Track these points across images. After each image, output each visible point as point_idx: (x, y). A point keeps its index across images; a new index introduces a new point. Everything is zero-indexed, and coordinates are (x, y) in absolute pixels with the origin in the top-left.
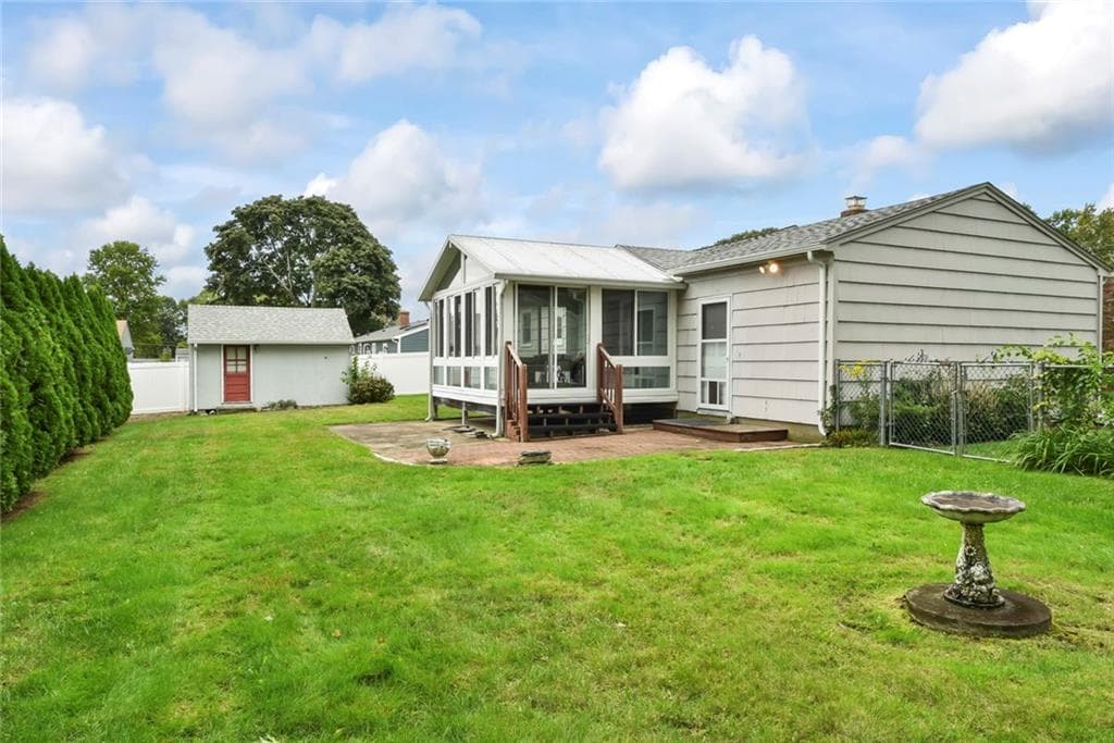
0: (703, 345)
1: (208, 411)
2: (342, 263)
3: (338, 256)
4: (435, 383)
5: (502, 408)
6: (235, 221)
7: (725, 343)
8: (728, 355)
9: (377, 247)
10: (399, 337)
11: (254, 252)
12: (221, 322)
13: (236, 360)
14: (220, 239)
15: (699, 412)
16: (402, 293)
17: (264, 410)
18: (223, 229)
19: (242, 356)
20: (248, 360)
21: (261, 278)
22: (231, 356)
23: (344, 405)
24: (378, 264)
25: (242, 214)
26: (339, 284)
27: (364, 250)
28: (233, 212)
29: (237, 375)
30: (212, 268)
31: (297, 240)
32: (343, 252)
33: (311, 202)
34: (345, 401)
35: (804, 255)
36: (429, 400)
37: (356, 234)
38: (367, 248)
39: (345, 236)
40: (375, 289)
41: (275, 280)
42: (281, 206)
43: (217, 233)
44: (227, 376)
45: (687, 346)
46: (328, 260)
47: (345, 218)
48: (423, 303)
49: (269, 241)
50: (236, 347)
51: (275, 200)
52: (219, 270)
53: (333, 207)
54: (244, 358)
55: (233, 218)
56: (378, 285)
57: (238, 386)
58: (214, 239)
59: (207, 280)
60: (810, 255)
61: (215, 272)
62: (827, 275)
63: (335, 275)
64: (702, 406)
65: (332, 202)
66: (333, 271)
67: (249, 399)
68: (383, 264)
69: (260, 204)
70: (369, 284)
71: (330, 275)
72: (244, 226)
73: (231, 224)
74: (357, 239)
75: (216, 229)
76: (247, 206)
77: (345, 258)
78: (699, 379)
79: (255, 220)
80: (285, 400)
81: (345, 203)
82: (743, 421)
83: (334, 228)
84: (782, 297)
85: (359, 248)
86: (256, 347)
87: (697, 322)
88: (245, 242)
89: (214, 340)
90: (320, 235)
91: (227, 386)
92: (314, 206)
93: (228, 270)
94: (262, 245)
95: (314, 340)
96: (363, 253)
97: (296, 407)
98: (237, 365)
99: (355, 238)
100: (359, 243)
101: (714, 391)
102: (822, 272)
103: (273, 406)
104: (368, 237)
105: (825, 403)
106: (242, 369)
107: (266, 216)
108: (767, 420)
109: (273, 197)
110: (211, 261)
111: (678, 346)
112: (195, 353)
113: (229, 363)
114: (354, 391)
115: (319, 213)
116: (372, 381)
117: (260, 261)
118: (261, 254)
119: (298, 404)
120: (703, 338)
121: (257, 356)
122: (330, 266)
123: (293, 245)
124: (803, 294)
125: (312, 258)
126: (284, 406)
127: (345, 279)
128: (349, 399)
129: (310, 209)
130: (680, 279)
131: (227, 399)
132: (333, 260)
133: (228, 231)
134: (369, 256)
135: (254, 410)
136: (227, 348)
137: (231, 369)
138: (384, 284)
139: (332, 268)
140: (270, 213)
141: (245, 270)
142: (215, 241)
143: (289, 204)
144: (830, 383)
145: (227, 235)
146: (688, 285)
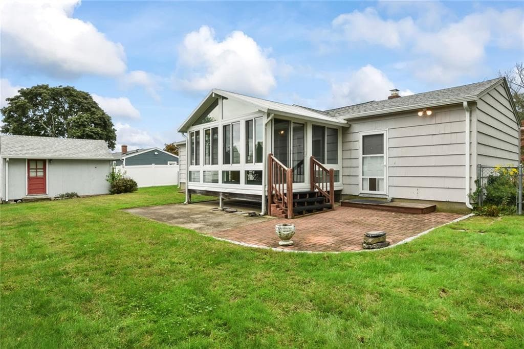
0: (363, 157)
1: (16, 201)
2: (85, 121)
3: (83, 117)
4: (190, 181)
5: (266, 197)
6: (20, 96)
7: (383, 157)
8: (385, 164)
9: (104, 114)
10: (124, 158)
11: (30, 114)
12: (25, 145)
13: (37, 169)
14: (11, 105)
15: (360, 195)
16: (117, 138)
17: (56, 199)
18: (12, 100)
19: (40, 166)
20: (44, 169)
21: (35, 128)
22: (33, 166)
23: (106, 194)
24: (105, 122)
25: (25, 92)
26: (84, 132)
27: (97, 115)
28: (19, 91)
29: (36, 178)
30: (5, 121)
31: (57, 108)
32: (85, 115)
33: (66, 89)
34: (107, 192)
35: (461, 105)
36: (186, 192)
37: (93, 107)
38: (99, 114)
39: (87, 108)
40: (103, 135)
41: (44, 129)
42: (49, 90)
43: (8, 102)
44: (30, 179)
45: (350, 159)
46: (77, 119)
47: (86, 99)
48: (181, 133)
49: (40, 108)
50: (36, 161)
51: (46, 87)
52: (9, 122)
53: (79, 93)
54: (42, 167)
55: (19, 94)
56: (105, 133)
57: (37, 185)
58: (7, 105)
59: (2, 127)
60: (465, 104)
61: (6, 123)
62: (470, 116)
63: (81, 127)
64: (363, 192)
65: (78, 90)
66: (80, 125)
67: (46, 193)
68: (108, 123)
69: (36, 88)
70: (100, 132)
71: (79, 127)
72: (26, 99)
73: (18, 97)
74: (93, 109)
75: (8, 99)
76: (28, 89)
77: (87, 119)
78: (361, 177)
79: (32, 96)
80: (70, 192)
81: (86, 91)
82: (397, 200)
83: (79, 103)
84: (432, 129)
85: (95, 114)
86: (51, 161)
87: (359, 145)
88: (27, 108)
89: (20, 156)
90: (71, 107)
91: (29, 185)
92: (68, 92)
93: (15, 122)
94: (36, 110)
95: (89, 157)
96: (97, 117)
97: (78, 196)
98: (37, 172)
99: (92, 109)
100: (94, 111)
101: (373, 184)
102: (467, 114)
103: (62, 196)
104: (98, 109)
105: (470, 189)
106: (40, 174)
107: (40, 95)
108: (418, 200)
109: (43, 85)
110: (4, 117)
111: (343, 159)
112: (7, 164)
113: (31, 171)
114: (113, 186)
115: (71, 95)
116: (125, 180)
117: (34, 118)
118: (35, 115)
119: (79, 194)
120: (363, 154)
121: (50, 166)
122: (78, 122)
123: (55, 110)
124: (455, 127)
125: (65, 119)
126: (70, 196)
127: (87, 129)
128: (110, 191)
129: (66, 93)
130: (346, 122)
131: (30, 193)
132: (80, 119)
133: (16, 101)
134: (100, 118)
135: (50, 199)
136: (30, 161)
137: (33, 174)
138: (108, 133)
139: (80, 123)
140: (43, 93)
141: (26, 122)
142: (7, 106)
143: (53, 90)
144: (475, 178)
145: (16, 103)
146: (350, 125)
